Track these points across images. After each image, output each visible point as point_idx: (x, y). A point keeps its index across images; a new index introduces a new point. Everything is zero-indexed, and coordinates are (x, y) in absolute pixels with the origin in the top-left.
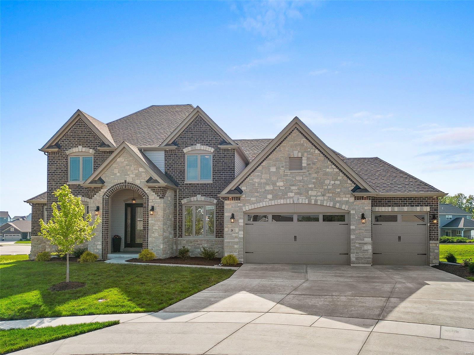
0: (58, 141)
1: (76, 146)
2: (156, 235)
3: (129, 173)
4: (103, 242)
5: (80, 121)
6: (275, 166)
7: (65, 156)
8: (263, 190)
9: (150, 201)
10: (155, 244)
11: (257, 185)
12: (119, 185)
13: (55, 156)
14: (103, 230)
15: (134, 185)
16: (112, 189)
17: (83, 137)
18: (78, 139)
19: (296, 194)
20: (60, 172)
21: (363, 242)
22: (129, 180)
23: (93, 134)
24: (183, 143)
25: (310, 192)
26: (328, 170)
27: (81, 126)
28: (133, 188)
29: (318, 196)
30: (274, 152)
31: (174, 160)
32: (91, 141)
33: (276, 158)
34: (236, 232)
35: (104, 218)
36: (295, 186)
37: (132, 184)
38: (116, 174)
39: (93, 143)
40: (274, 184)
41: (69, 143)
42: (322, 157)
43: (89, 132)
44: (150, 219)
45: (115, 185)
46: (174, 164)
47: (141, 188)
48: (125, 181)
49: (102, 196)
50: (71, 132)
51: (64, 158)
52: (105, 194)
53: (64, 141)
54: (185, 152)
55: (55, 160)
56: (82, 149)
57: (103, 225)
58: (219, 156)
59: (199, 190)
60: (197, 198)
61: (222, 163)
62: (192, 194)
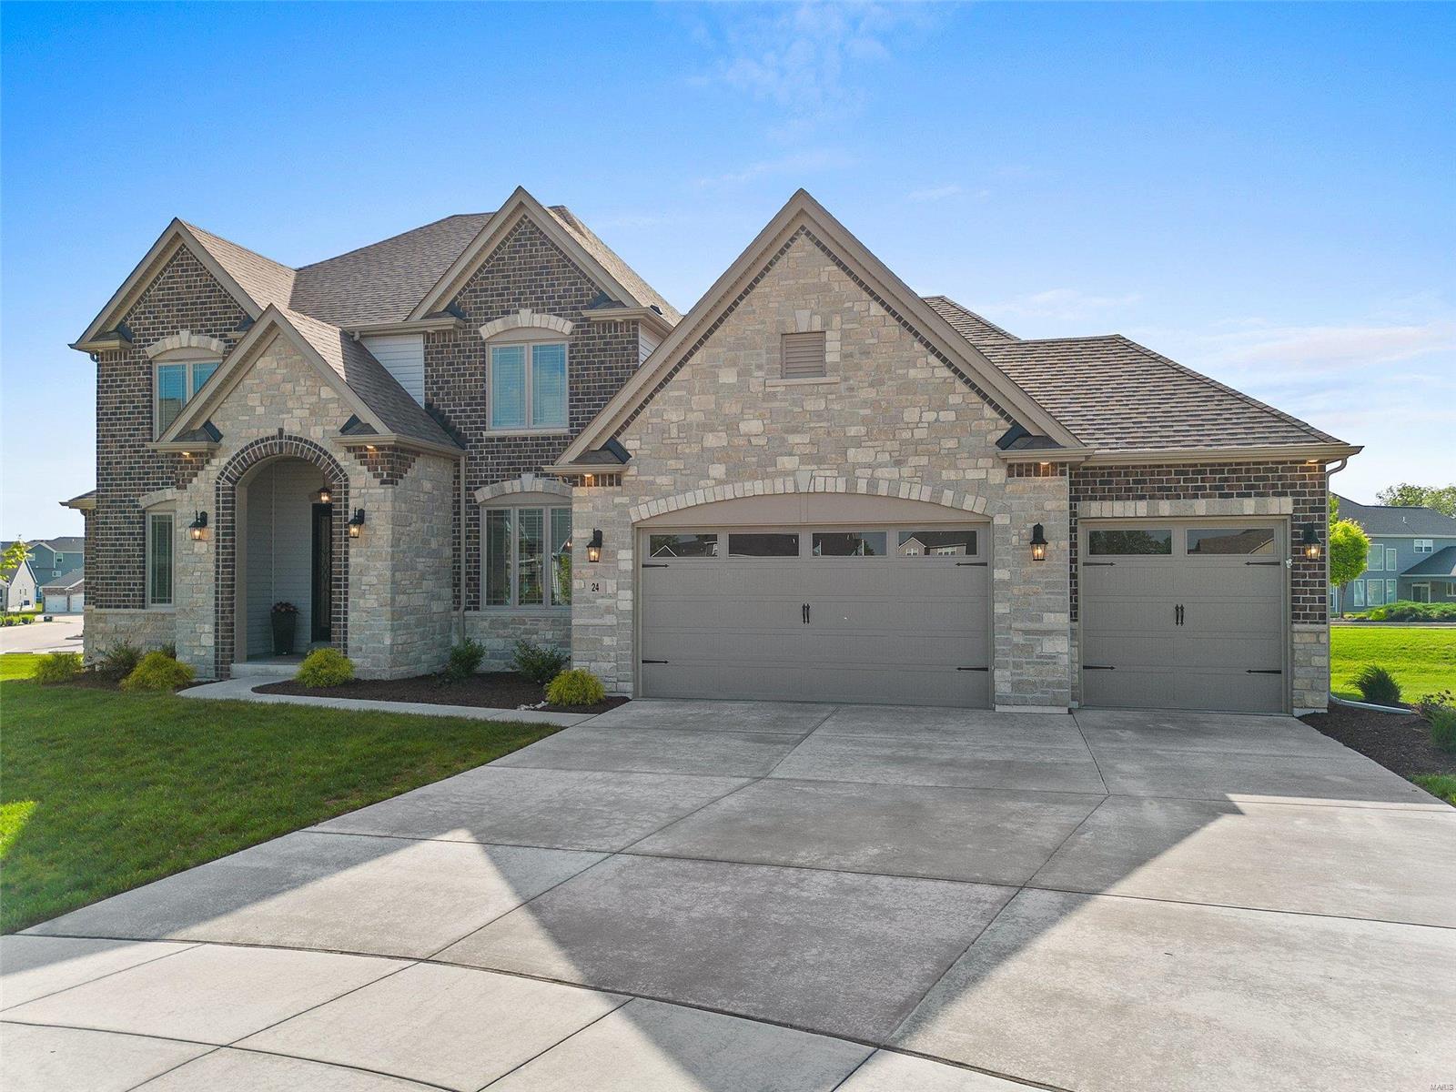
0: (125, 319)
1: (174, 331)
2: (371, 602)
3: (290, 404)
4: (217, 624)
5: (183, 254)
6: (735, 364)
7: (144, 363)
8: (696, 448)
9: (353, 492)
10: (368, 633)
11: (674, 432)
12: (261, 445)
13: (117, 364)
14: (217, 586)
15: (306, 442)
16: (243, 458)
17: (192, 304)
18: (178, 310)
19: (806, 459)
20: (129, 413)
21: (1036, 626)
22: (292, 427)
23: (219, 291)
24: (480, 308)
25: (851, 452)
26: (912, 373)
27: (187, 271)
28: (302, 452)
29: (880, 466)
30: (732, 318)
31: (452, 364)
32: (215, 313)
33: (738, 339)
34: (609, 591)
35: (221, 550)
36: (799, 432)
37: (301, 440)
38: (253, 409)
39: (221, 319)
40: (732, 427)
41: (154, 323)
42: (893, 329)
43: (209, 286)
44: (352, 551)
45: (252, 445)
46: (453, 376)
47: (325, 453)
48: (281, 431)
49: (214, 481)
50: (159, 290)
51: (141, 368)
52: (222, 474)
53: (140, 319)
54: (485, 337)
55: (116, 375)
56: (189, 339)
57: (217, 573)
58: (588, 345)
59: (529, 457)
60: (521, 483)
61: (599, 369)
62: (508, 470)
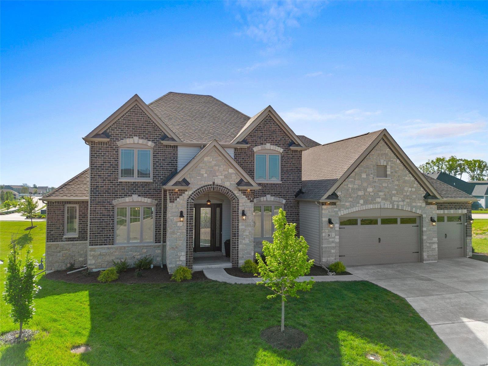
0: (107, 130)
1: (131, 136)
2: (247, 241)
3: (217, 174)
4: (187, 252)
5: (135, 108)
6: (366, 172)
7: (115, 148)
8: (356, 195)
9: (240, 204)
10: (246, 251)
11: (350, 191)
12: (206, 187)
13: (102, 147)
14: (187, 238)
15: (223, 187)
16: (199, 192)
17: (139, 127)
18: (133, 129)
19: (383, 199)
20: (108, 167)
21: (432, 241)
22: (218, 181)
23: (152, 124)
24: (253, 142)
25: (393, 198)
26: (406, 178)
27: (137, 114)
28: (222, 190)
29: (400, 201)
30: (365, 160)
31: (244, 159)
32: (150, 132)
33: (367, 166)
34: (333, 236)
35: (189, 225)
36: (381, 192)
37: (221, 186)
38: (203, 175)
39: (152, 134)
40: (365, 190)
41: (121, 133)
42: (402, 167)
43: (147, 121)
44: (240, 224)
45: (202, 187)
46: (244, 163)
47: (231, 191)
48: (214, 183)
49: (186, 200)
50: (123, 120)
51: (114, 150)
52: (190, 197)
53: (114, 130)
54: (255, 151)
55: (101, 151)
56: (138, 140)
57: (187, 233)
58: (287, 156)
59: (269, 190)
60: (266, 198)
61: (291, 164)
62: (262, 194)
